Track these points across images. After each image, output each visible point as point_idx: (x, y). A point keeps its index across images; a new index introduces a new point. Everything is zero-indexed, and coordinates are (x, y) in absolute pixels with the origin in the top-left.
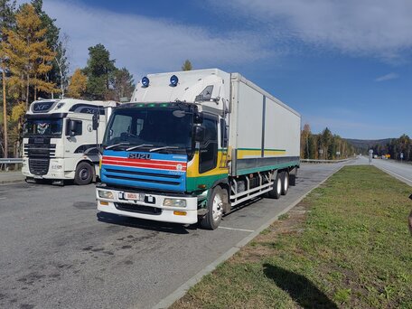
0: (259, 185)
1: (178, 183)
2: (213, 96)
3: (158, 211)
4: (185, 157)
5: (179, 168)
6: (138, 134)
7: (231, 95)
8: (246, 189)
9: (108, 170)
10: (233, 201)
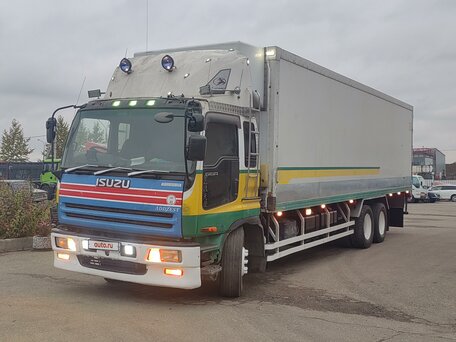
0: (325, 227)
1: (170, 226)
2: (230, 87)
3: (141, 269)
4: (180, 185)
5: (171, 200)
6: (120, 147)
7: (265, 82)
8: (299, 234)
9: (68, 205)
10: (273, 252)
